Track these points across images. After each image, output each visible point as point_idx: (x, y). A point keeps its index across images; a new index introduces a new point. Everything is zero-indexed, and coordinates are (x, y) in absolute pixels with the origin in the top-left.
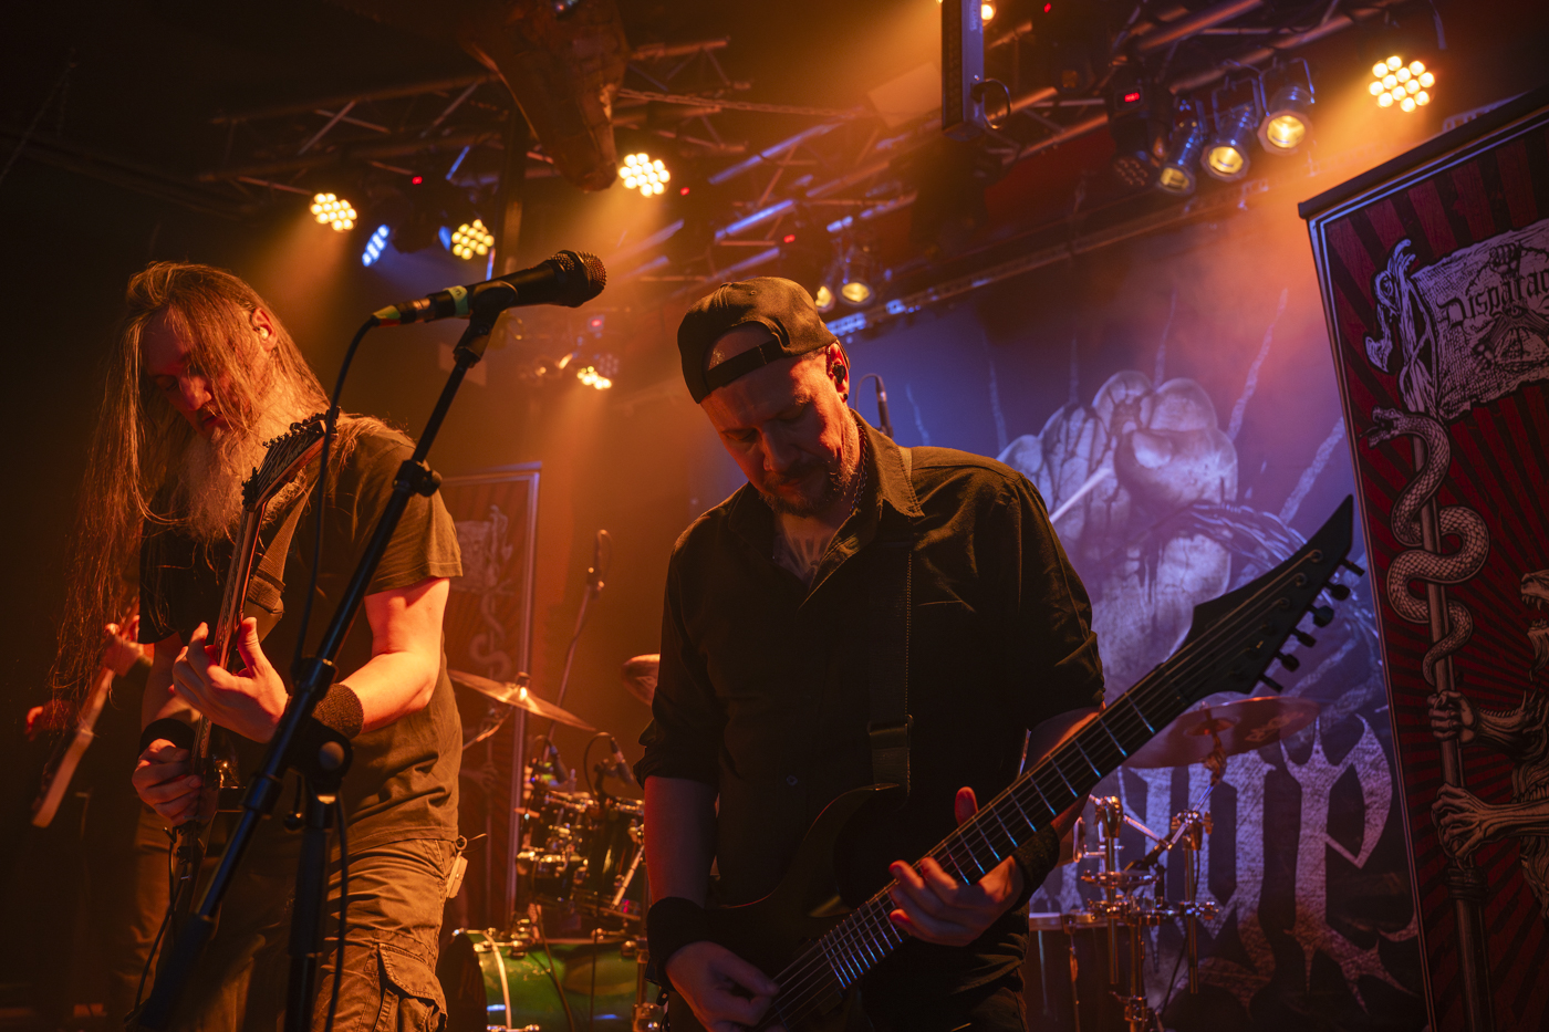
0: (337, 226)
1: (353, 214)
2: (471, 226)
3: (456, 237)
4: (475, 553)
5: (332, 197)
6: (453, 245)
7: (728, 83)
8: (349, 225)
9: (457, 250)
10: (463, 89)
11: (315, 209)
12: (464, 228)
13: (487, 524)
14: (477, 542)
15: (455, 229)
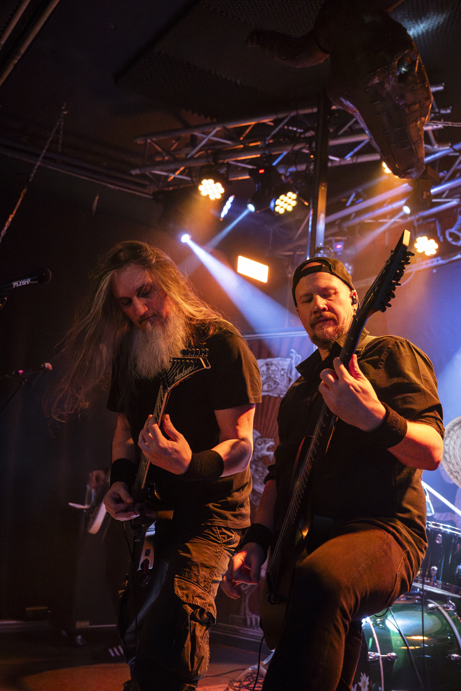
0: (212, 198)
1: (222, 190)
2: (286, 196)
3: (278, 202)
4: (282, 375)
5: (211, 181)
6: (275, 206)
7: (437, 110)
8: (219, 197)
9: (277, 209)
10: (282, 119)
11: (200, 188)
12: (282, 197)
13: (289, 360)
14: (283, 369)
15: (278, 198)
